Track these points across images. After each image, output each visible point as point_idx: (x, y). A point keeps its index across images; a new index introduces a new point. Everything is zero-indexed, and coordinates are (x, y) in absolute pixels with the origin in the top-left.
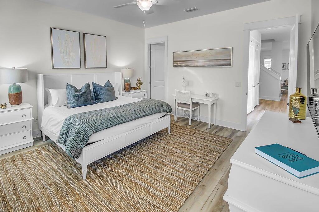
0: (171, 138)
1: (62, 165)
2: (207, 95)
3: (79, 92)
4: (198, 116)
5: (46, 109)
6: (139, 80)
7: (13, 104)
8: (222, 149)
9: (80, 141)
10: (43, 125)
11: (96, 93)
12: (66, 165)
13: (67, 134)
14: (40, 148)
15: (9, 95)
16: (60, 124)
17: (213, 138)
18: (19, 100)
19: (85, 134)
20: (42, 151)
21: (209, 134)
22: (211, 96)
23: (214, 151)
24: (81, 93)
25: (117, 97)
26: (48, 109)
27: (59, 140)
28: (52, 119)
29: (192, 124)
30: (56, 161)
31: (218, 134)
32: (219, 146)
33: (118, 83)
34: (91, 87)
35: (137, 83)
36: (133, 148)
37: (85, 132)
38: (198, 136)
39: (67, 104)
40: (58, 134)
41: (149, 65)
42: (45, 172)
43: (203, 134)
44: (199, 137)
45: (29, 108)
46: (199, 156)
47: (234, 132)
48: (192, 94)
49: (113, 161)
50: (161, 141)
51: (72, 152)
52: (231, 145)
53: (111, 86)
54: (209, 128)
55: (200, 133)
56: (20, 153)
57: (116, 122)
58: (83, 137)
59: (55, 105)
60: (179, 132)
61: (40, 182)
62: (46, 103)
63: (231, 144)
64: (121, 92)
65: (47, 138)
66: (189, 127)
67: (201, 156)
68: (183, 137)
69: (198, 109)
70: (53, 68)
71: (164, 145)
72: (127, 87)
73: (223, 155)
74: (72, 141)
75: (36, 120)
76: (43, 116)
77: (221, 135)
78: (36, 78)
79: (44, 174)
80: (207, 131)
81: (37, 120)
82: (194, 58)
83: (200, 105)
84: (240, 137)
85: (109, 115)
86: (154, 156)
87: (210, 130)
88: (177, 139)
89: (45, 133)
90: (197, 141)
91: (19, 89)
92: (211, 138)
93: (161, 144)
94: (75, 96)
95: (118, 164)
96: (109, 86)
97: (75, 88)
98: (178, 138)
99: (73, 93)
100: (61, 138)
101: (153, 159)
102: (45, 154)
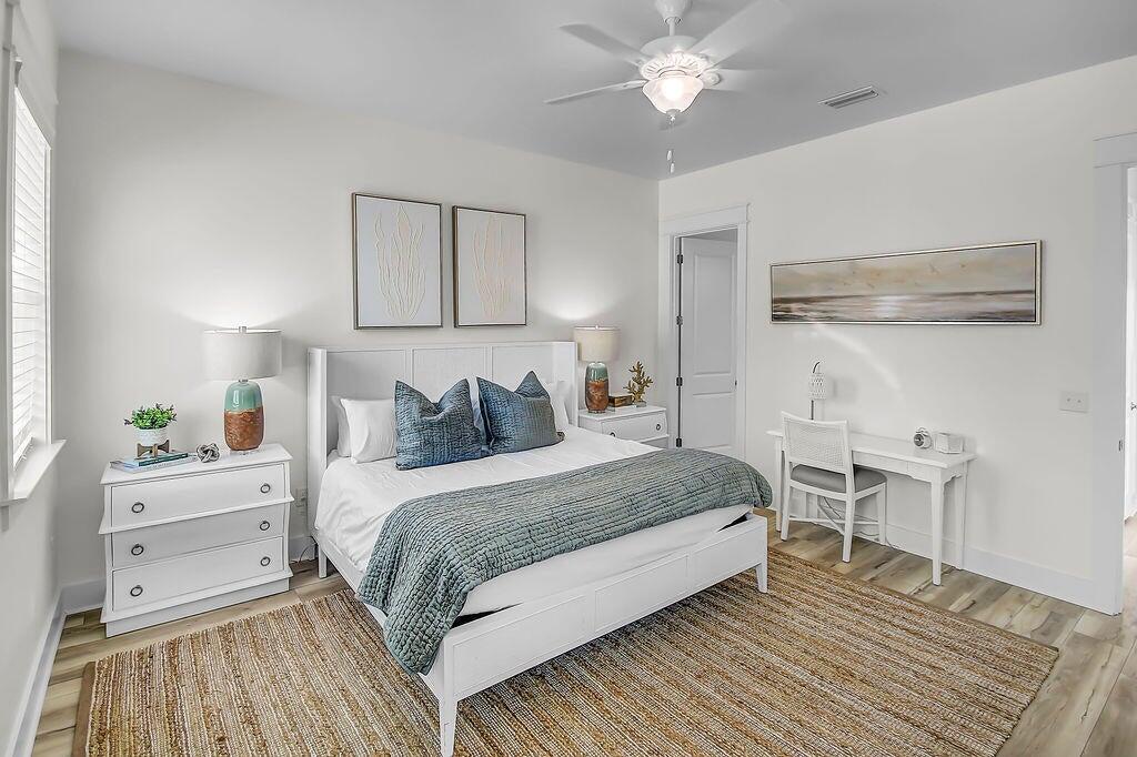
0: (774, 615)
1: (372, 678)
2: (919, 439)
3: (436, 413)
4: (881, 522)
5: (331, 464)
6: (639, 369)
7: (236, 447)
8: (1013, 694)
9: (435, 606)
10: (320, 522)
11: (488, 415)
12: (386, 684)
13: (391, 573)
14: (309, 604)
15: (227, 417)
16: (371, 528)
17: (965, 636)
18: (255, 435)
19: (453, 580)
20: (314, 615)
21: (942, 611)
22: (941, 445)
23: (976, 702)
24: (440, 416)
25: (561, 434)
26: (336, 464)
27: (367, 590)
28: (347, 508)
29: (856, 557)
30: (354, 663)
31: (981, 616)
32: (996, 679)
33: (563, 379)
34: (475, 395)
35: (632, 382)
36: (622, 641)
37: (452, 573)
38: (888, 617)
39: (394, 453)
40: (364, 565)
41: (676, 314)
42: (318, 701)
43: (914, 607)
44: (896, 621)
45: (281, 462)
46: (907, 720)
47: (1060, 612)
48: (854, 431)
49: (549, 691)
50: (729, 621)
51: (406, 646)
52: (1058, 678)
53: (541, 392)
54: (937, 580)
55: (899, 602)
56: (246, 616)
57: (561, 541)
58: (447, 591)
59: (359, 455)
60: (803, 590)
61: (301, 741)
62: (333, 445)
63: (1054, 673)
64: (576, 413)
65: (332, 570)
66: (842, 568)
67: (918, 717)
68: (822, 614)
69: (881, 497)
70: (357, 328)
71: (747, 643)
72: (597, 395)
73: (1022, 724)
74: (407, 604)
75: (303, 500)
76: (321, 492)
77: (1000, 621)
78: (307, 361)
79: (314, 712)
80: (928, 597)
81: (305, 500)
82: (858, 288)
83: (885, 480)
84: (1094, 642)
85: (539, 508)
86: (710, 692)
87: (942, 595)
88: (797, 620)
89: (326, 550)
90: (888, 642)
91: (254, 397)
92: (950, 632)
93: (731, 636)
94: (420, 428)
95: (569, 707)
96: (533, 392)
97: (421, 397)
98: (803, 619)
99: (416, 414)
100: (374, 585)
101: (702, 702)
102: (323, 630)
